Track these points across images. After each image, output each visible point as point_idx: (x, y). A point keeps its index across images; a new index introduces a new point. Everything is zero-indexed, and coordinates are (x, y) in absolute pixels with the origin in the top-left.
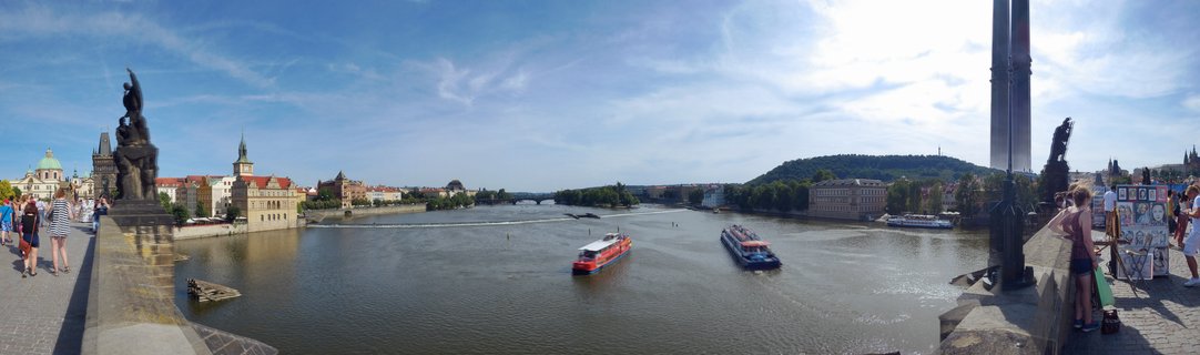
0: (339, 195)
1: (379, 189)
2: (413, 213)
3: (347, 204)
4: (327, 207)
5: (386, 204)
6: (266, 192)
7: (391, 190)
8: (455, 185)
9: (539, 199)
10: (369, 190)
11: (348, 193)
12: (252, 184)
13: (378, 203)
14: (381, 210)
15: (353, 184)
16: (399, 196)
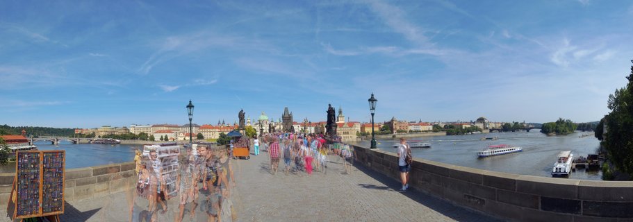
0: (392, 128)
3: (395, 132)
4: (383, 134)
5: (418, 132)
8: (481, 120)
10: (411, 125)
11: (396, 127)
13: (411, 132)
14: (414, 135)
15: (400, 122)
16: (431, 128)
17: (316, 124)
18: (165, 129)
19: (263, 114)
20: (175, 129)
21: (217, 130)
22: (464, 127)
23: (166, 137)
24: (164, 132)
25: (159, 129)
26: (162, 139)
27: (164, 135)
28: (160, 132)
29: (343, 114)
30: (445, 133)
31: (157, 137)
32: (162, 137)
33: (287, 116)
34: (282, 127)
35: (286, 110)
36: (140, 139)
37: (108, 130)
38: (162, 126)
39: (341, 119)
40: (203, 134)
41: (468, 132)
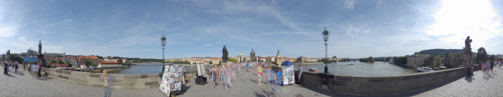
0: (301, 60)
1: (312, 59)
2: (320, 64)
3: (303, 62)
4: (298, 63)
5: (312, 62)
6: (281, 60)
7: (314, 59)
8: (335, 57)
9: (354, 60)
10: (309, 59)
11: (303, 60)
12: (278, 58)
13: (310, 62)
14: (311, 63)
15: (305, 58)
16: (317, 60)
17: (267, 57)
18: (196, 59)
19: (241, 53)
20: (200, 59)
21: (219, 60)
22: (330, 60)
23: (195, 63)
24: (195, 60)
25: (194, 59)
26: (193, 64)
27: (194, 62)
28: (193, 60)
29: (280, 53)
30: (323, 63)
31: (192, 63)
32: (194, 63)
33: (252, 53)
34: (250, 59)
35: (252, 50)
36: (185, 64)
37: (175, 60)
38: (195, 58)
39: (279, 55)
40: (212, 62)
41: (332, 62)
